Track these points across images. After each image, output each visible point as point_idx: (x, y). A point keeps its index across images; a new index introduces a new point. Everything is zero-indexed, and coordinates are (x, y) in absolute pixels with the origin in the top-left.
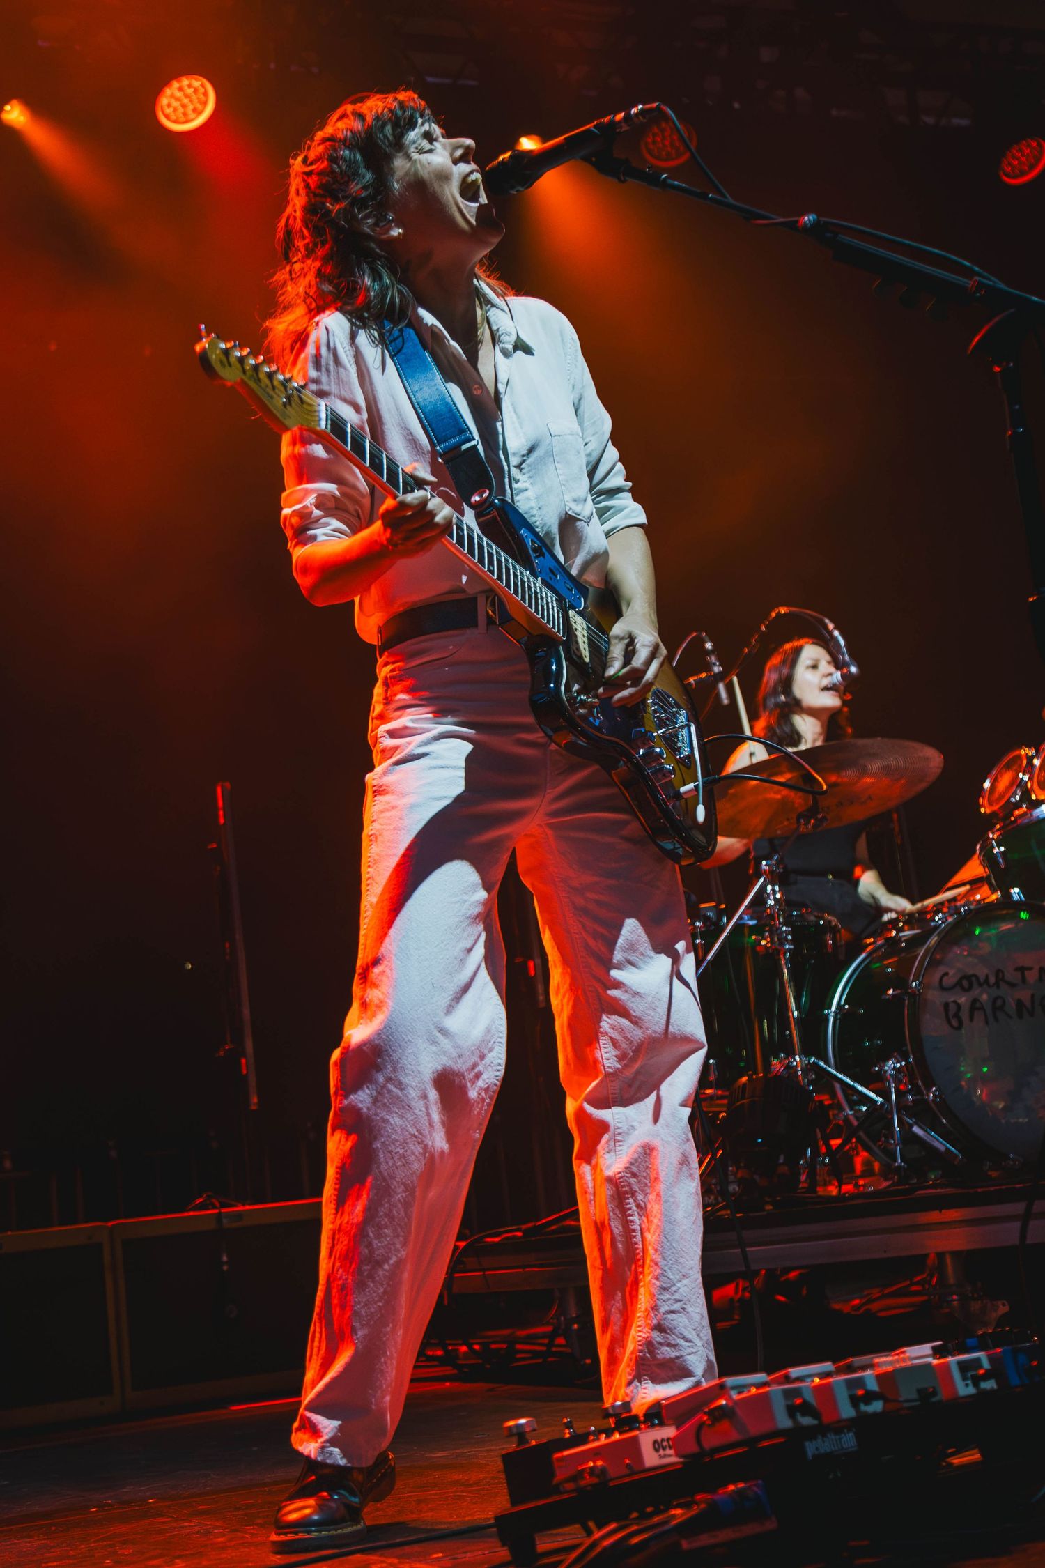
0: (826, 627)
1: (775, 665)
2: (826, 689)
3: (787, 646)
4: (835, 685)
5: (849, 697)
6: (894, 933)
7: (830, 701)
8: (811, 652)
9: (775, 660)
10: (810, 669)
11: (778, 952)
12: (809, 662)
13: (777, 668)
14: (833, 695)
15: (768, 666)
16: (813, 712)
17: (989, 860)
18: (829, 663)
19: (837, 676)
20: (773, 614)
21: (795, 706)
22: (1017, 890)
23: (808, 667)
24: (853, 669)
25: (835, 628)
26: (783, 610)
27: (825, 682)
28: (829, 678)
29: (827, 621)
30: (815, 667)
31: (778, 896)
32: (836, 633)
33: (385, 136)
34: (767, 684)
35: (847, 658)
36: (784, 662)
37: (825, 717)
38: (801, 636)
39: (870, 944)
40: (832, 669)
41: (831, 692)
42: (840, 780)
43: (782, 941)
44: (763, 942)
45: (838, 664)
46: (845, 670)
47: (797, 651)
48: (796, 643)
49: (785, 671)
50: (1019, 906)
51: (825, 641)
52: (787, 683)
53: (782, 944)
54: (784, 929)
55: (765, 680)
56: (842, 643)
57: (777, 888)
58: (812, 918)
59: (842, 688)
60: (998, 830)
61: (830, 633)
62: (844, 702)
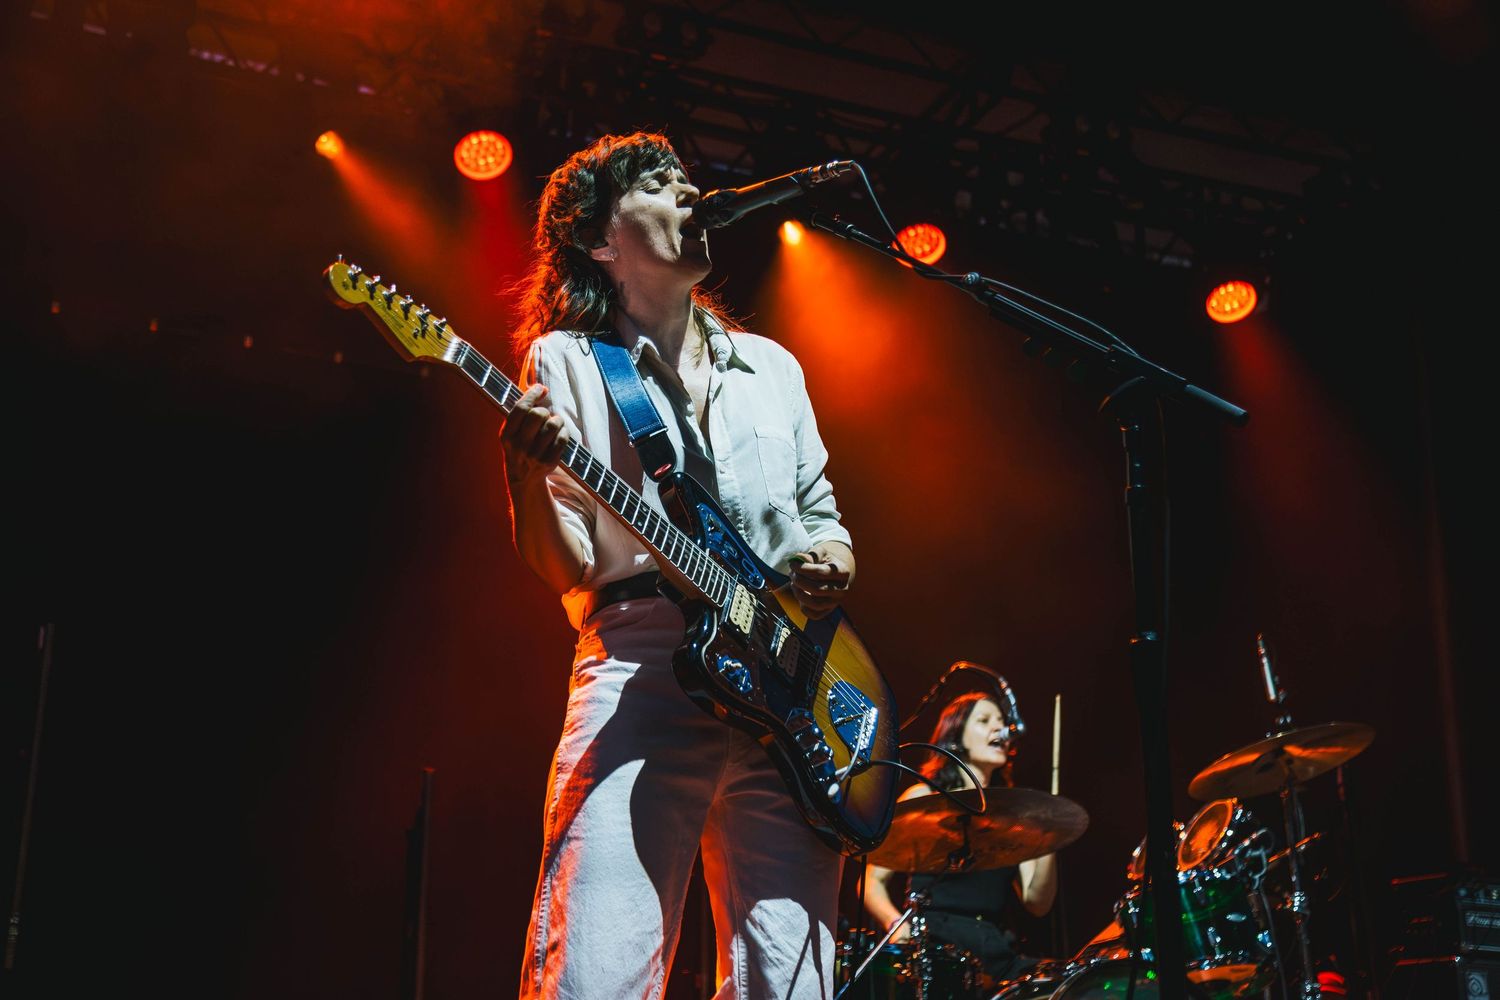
0: (999, 684)
1: (949, 714)
2: (992, 743)
3: (963, 699)
4: (1002, 740)
5: (1013, 753)
6: (1029, 977)
7: (996, 756)
8: (984, 707)
9: (950, 710)
10: (981, 723)
11: (916, 982)
12: (981, 717)
13: (952, 717)
14: (998, 752)
15: (943, 715)
16: (979, 764)
17: (1125, 920)
18: (999, 719)
19: (1005, 731)
20: (953, 669)
21: (964, 753)
22: (1148, 950)
23: (979, 721)
24: (1021, 727)
25: (1008, 686)
26: (962, 666)
27: (994, 736)
28: (997, 733)
29: (1001, 679)
30: (985, 721)
31: (923, 928)
32: (1008, 692)
33: (619, 168)
34: (940, 731)
35: (1016, 716)
36: (958, 713)
37: (989, 770)
38: (976, 692)
39: (1006, 986)
40: (1000, 725)
41: (998, 749)
42: (992, 826)
43: (923, 972)
44: (904, 972)
45: (1007, 721)
46: (1013, 727)
47: (971, 704)
48: (971, 697)
49: (959, 721)
50: (1147, 965)
51: (998, 699)
52: (957, 734)
53: (921, 976)
54: (925, 961)
55: (940, 726)
56: (1013, 701)
57: (923, 920)
58: (954, 955)
59: (1007, 744)
60: (1136, 891)
61: (1003, 691)
62: (1009, 758)
